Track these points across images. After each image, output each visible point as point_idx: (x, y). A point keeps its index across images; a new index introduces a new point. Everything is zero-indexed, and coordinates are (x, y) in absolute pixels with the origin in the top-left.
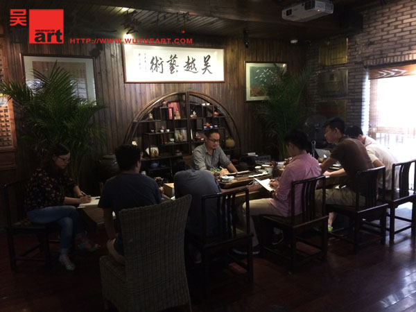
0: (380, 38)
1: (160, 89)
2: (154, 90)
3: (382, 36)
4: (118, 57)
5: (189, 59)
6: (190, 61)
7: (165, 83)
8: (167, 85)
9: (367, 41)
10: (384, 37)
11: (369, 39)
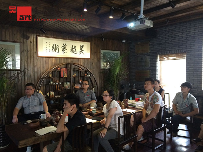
0: (164, 42)
1: (57, 61)
2: (53, 62)
3: (165, 41)
4: (34, 43)
5: (73, 46)
6: (73, 47)
7: (59, 58)
8: (60, 59)
9: (158, 43)
10: (166, 41)
11: (159, 42)
